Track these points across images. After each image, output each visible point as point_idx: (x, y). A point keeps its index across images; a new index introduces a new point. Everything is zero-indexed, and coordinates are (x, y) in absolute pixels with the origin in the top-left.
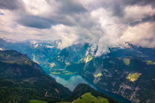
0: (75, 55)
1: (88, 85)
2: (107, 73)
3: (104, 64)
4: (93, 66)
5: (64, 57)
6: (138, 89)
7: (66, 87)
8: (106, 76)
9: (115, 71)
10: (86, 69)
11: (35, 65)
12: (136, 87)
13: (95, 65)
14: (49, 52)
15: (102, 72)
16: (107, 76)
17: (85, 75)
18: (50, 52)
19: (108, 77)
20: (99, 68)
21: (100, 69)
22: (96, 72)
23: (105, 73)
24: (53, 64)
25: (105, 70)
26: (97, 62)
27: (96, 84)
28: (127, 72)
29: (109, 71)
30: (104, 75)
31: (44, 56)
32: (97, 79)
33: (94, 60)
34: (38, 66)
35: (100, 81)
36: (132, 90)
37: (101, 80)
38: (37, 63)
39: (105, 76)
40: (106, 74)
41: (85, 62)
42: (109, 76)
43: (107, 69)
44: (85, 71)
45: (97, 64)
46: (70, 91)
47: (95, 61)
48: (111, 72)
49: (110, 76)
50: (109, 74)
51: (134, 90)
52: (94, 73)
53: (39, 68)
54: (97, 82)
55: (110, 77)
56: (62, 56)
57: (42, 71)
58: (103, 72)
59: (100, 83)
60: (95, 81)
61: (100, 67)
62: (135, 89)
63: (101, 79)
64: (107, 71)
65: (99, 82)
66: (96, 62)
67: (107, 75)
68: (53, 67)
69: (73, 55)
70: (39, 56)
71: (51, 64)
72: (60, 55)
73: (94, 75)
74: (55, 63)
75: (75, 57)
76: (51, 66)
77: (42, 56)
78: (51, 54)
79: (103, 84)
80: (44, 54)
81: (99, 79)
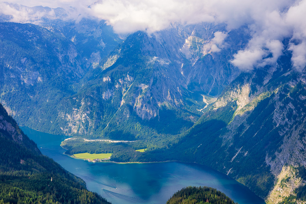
0: (186, 73)
4: (271, 123)
5: (130, 83)
10: (236, 137)
13: (278, 118)
14: (60, 57)
17: (229, 166)
18: (66, 59)
20: (296, 134)
21: (302, 135)
22: (280, 151)
24: (78, 116)
26: (291, 105)
31: (39, 79)
32: (283, 186)
37: (301, 188)
41: (235, 105)
44: (232, 151)
45: (290, 115)
47: (280, 100)
52: (274, 158)
54: (281, 200)
56: (123, 78)
61: (301, 127)
63: (304, 183)
65: (291, 197)
66: (287, 102)
68: (78, 131)
69: (178, 72)
70: (13, 79)
71: (69, 116)
72: (112, 73)
73: (272, 164)
74: (87, 110)
75: (189, 86)
76: (70, 125)
77: (29, 79)
78: (70, 71)
80: (38, 69)
81: (293, 185)
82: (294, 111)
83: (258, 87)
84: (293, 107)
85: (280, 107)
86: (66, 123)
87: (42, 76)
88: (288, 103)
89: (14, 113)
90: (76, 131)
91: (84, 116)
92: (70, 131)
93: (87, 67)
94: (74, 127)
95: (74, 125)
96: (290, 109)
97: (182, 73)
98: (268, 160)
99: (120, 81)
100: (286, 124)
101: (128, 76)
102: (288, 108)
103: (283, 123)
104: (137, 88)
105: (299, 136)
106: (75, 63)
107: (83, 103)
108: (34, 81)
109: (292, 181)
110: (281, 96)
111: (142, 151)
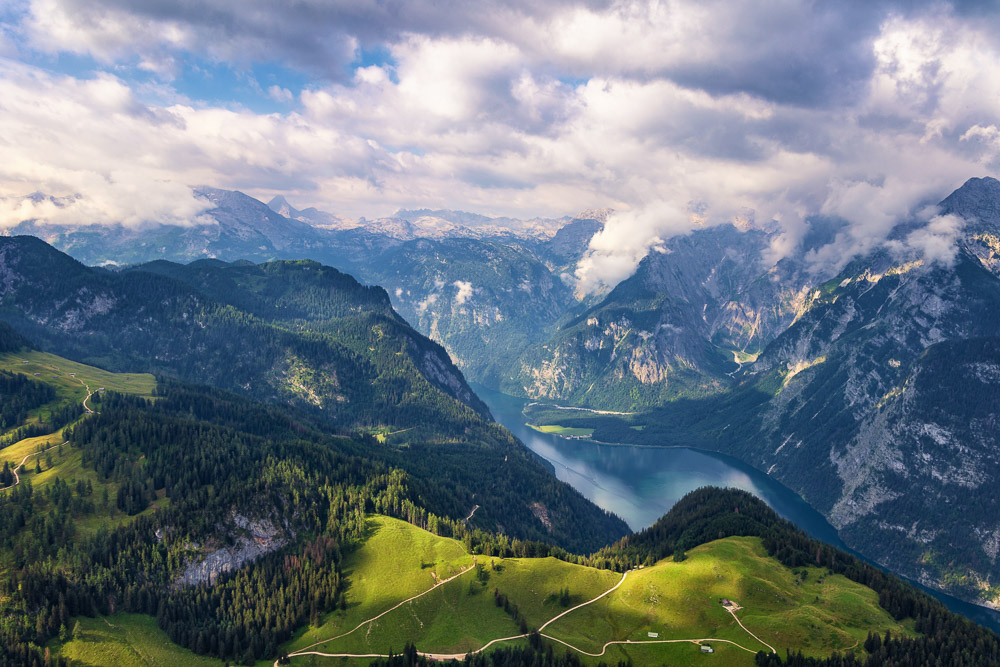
0: (711, 319)
2: (944, 456)
3: (923, 383)
4: (841, 400)
5: (626, 328)
8: (935, 474)
10: (785, 419)
13: (853, 392)
15: (901, 448)
16: (943, 479)
17: (771, 460)
19: (952, 488)
20: (881, 419)
21: (892, 421)
22: (855, 444)
23: (927, 457)
24: (550, 372)
25: (932, 430)
26: (874, 374)
27: (846, 529)
29: (966, 438)
30: (913, 471)
31: (499, 317)
32: (856, 497)
33: (852, 361)
35: (878, 507)
37: (886, 503)
39: (927, 478)
40: (931, 463)
41: (785, 369)
42: (962, 481)
43: (942, 423)
44: (777, 438)
45: (872, 389)
47: (857, 365)
48: (980, 449)
49: (968, 477)
50: (958, 465)
52: (844, 453)
54: (853, 519)
55: (965, 489)
56: (616, 321)
58: (914, 447)
59: (884, 526)
60: (843, 512)
63: (893, 496)
64: (942, 441)
65: (870, 517)
66: (868, 369)
67: (943, 469)
68: (548, 393)
69: (698, 316)
70: (463, 315)
71: (536, 372)
72: (601, 314)
73: (841, 463)
74: (563, 364)
75: (713, 338)
76: (538, 384)
77: (484, 317)
78: (541, 308)
79: (904, 534)
80: (497, 303)
81: (874, 498)
82: (880, 384)
83: (822, 344)
84: (878, 378)
85: (858, 376)
86: (531, 381)
87: (503, 314)
88: (870, 371)
89: (462, 363)
90: (545, 394)
91: (557, 372)
92: (537, 393)
93: (566, 303)
94: (542, 387)
95: (543, 385)
96: (873, 379)
97: (704, 318)
98: (833, 457)
99: (612, 325)
100: (866, 403)
101: (624, 318)
102: (869, 377)
103: (861, 401)
104: (637, 336)
105: (887, 422)
106: (549, 297)
107: (557, 355)
108: (492, 319)
109: (873, 491)
110: (860, 360)
111: (639, 428)
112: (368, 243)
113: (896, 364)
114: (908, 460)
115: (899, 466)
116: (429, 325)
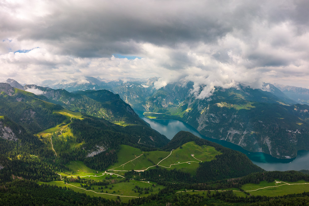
0: (174, 96)
1: (190, 133)
2: (214, 118)
3: (210, 107)
4: (197, 110)
5: (161, 98)
6: (246, 133)
7: (163, 135)
8: (213, 121)
9: (223, 115)
10: (188, 113)
11: (127, 107)
12: (245, 130)
17: (187, 120)
18: (144, 91)
19: (215, 123)
22: (200, 117)
23: (211, 119)
24: (148, 106)
25: (212, 115)
27: (200, 131)
28: (235, 116)
29: (217, 116)
30: (210, 121)
31: (138, 97)
32: (201, 126)
33: (198, 103)
34: (130, 109)
35: (205, 127)
36: (241, 134)
37: (206, 127)
38: (129, 105)
39: (212, 122)
43: (213, 113)
44: (188, 117)
46: (168, 139)
47: (199, 104)
48: (219, 117)
49: (217, 121)
50: (216, 120)
51: (243, 135)
53: (132, 111)
54: (201, 130)
55: (217, 123)
57: (135, 114)
59: (206, 130)
60: (199, 129)
62: (244, 133)
63: (207, 125)
64: (213, 116)
65: (204, 129)
66: (201, 104)
68: (148, 110)
69: (172, 95)
71: (145, 106)
72: (156, 96)
73: (198, 120)
74: (150, 105)
76: (145, 109)
77: (135, 97)
79: (209, 131)
80: (137, 94)
81: (204, 126)
83: (193, 100)
84: (203, 106)
98: (197, 119)
99: (158, 98)
101: (160, 96)
102: (201, 106)
104: (162, 100)
107: (149, 103)
108: (137, 97)
109: (204, 125)
110: (200, 103)
111: (164, 116)
112: (114, 84)
113: (205, 103)
114: (209, 119)
115: (208, 121)
116: (126, 98)
